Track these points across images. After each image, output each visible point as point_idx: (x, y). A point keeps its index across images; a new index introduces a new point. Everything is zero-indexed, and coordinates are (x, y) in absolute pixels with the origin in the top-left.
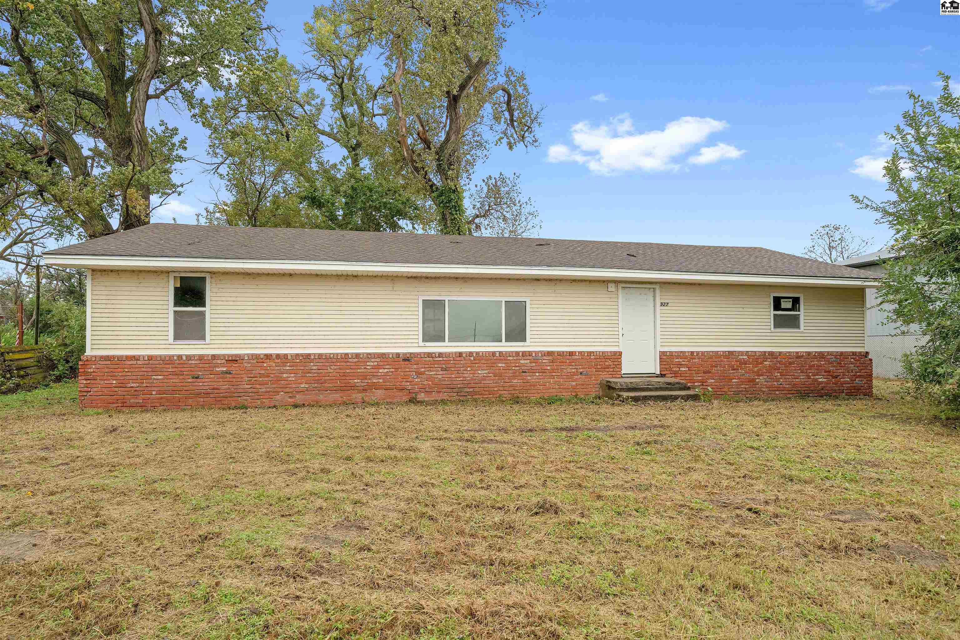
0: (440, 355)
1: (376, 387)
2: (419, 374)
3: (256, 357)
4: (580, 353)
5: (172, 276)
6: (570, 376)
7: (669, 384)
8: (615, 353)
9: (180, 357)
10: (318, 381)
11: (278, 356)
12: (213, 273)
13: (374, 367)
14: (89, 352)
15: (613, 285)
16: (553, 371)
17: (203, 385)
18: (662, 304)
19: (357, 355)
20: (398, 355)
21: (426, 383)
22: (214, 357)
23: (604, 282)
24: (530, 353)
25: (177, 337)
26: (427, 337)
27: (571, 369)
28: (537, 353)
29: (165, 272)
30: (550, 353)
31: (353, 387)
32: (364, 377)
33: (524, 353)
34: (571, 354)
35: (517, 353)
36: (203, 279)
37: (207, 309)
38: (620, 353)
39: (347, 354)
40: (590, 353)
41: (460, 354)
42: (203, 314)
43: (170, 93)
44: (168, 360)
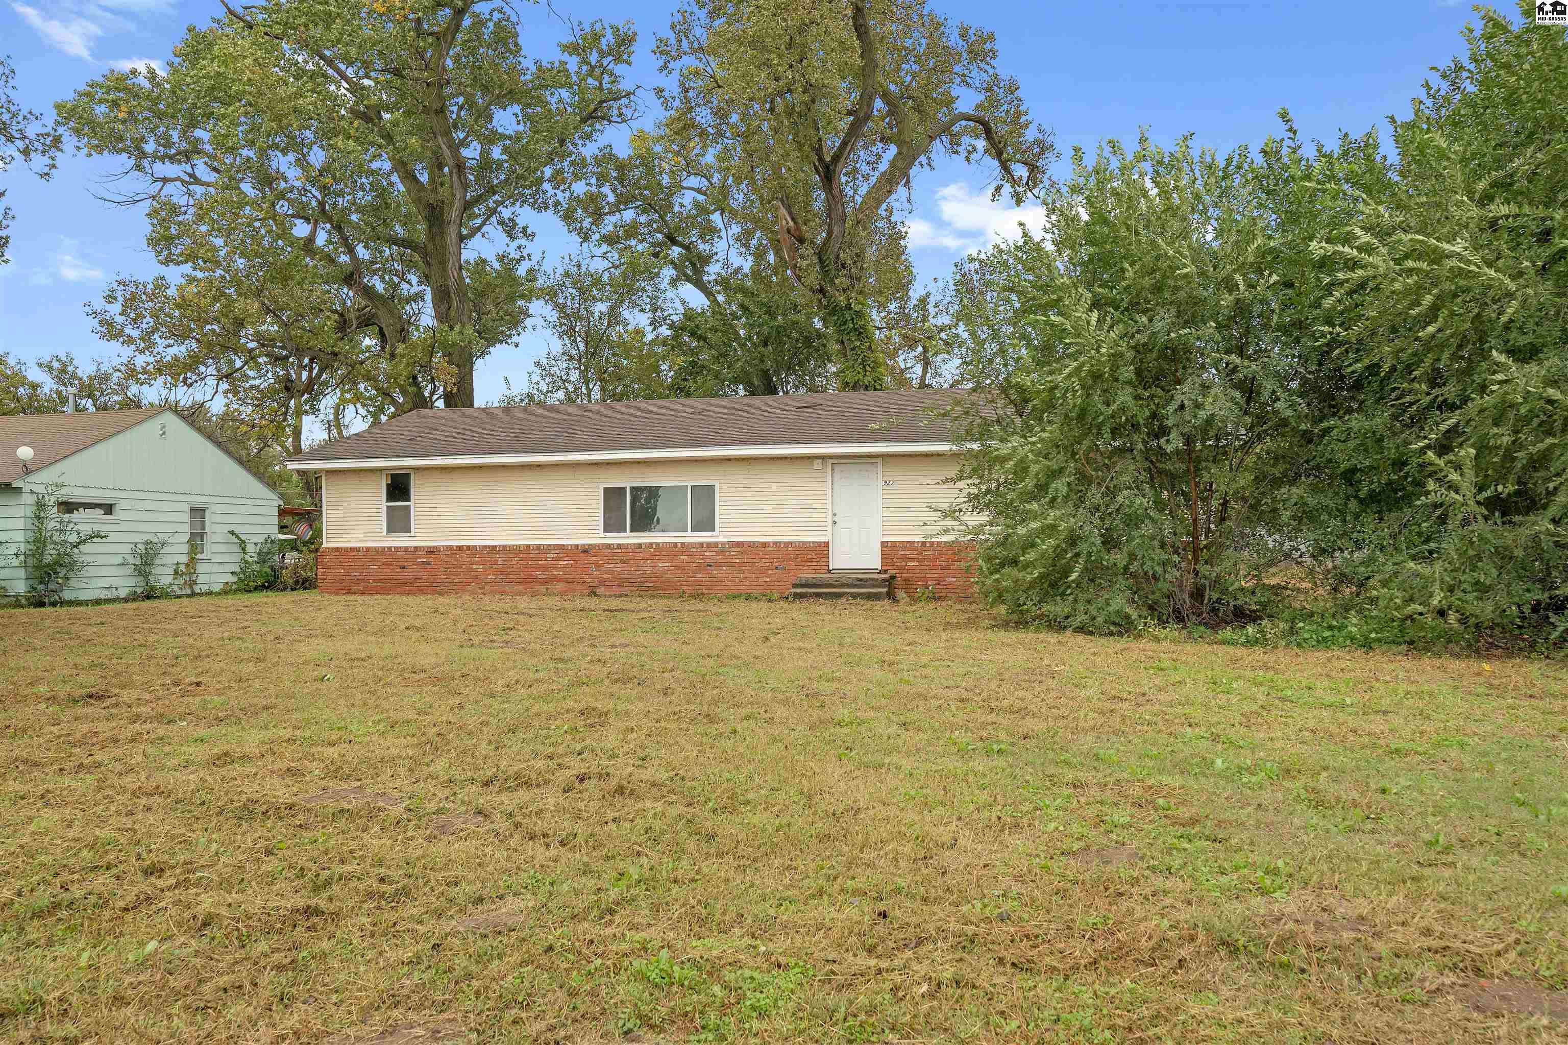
0: (619, 546)
1: (557, 579)
2: (598, 567)
3: (450, 548)
4: (775, 543)
5: (384, 473)
6: (763, 571)
7: (861, 580)
8: (819, 544)
9: (390, 548)
10: (502, 573)
11: (468, 547)
12: (417, 469)
13: (553, 559)
14: (325, 545)
15: (820, 461)
16: (741, 565)
17: (408, 575)
18: (886, 484)
19: (538, 547)
20: (577, 545)
21: (605, 576)
22: (416, 548)
23: (810, 458)
24: (716, 544)
25: (389, 531)
26: (609, 527)
27: (764, 563)
28: (723, 543)
29: (380, 470)
30: (738, 544)
31: (534, 580)
32: (545, 569)
33: (709, 545)
34: (765, 545)
35: (701, 544)
36: (408, 475)
37: (411, 503)
38: (827, 544)
39: (528, 546)
40: (788, 544)
41: (640, 546)
42: (408, 507)
44: (380, 551)
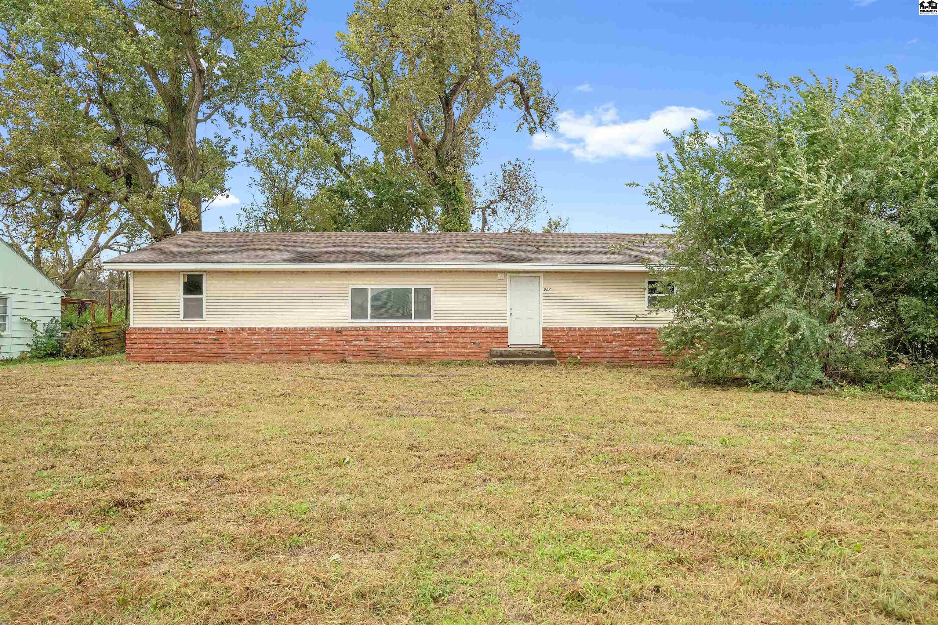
0: (363, 328)
1: (317, 351)
2: (348, 342)
3: (235, 329)
4: (473, 327)
5: (182, 274)
6: (465, 346)
7: (537, 352)
8: (502, 328)
9: (187, 329)
10: (276, 346)
11: (249, 329)
12: (208, 272)
13: (315, 337)
14: (132, 325)
15: (503, 275)
16: (450, 341)
17: (202, 348)
18: (545, 290)
19: (303, 329)
20: (332, 328)
21: (353, 349)
22: (208, 329)
23: (496, 272)
24: (432, 328)
25: (185, 316)
26: (354, 316)
27: (466, 340)
28: (437, 327)
29: (178, 272)
30: (448, 328)
31: (300, 351)
32: (308, 344)
33: (428, 328)
34: (466, 328)
35: (422, 328)
36: (201, 276)
37: (204, 297)
38: (507, 328)
39: (296, 328)
40: (481, 328)
41: (378, 328)
42: (201, 299)
43: (214, 117)
44: (179, 331)
